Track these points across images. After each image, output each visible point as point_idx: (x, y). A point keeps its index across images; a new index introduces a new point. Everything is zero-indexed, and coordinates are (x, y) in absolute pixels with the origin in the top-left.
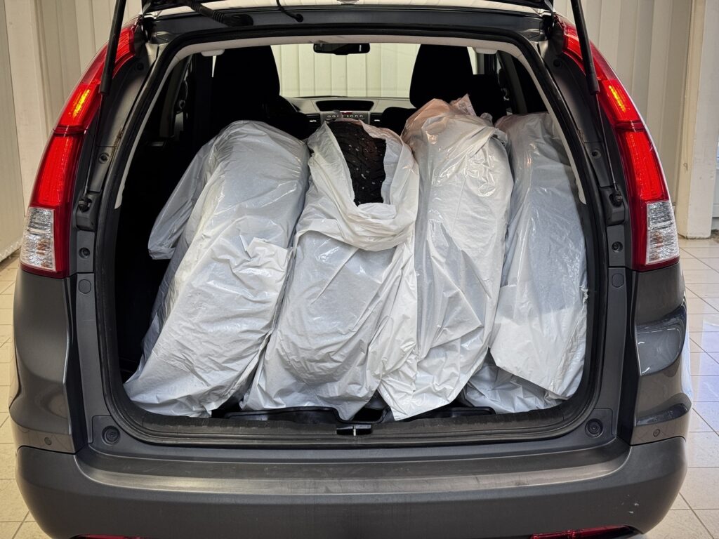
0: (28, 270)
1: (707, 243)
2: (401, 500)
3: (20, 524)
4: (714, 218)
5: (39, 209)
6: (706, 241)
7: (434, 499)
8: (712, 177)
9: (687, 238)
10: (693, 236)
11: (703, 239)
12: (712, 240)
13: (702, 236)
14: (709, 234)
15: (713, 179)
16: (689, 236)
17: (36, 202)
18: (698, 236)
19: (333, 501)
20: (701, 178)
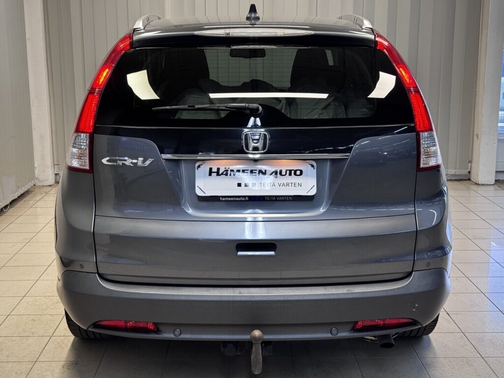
0: (71, 169)
1: (492, 188)
2: (282, 299)
3: (49, 337)
4: (496, 172)
5: (80, 134)
6: (492, 187)
7: (301, 298)
8: (495, 143)
9: (479, 185)
10: (483, 183)
11: (490, 185)
12: (496, 185)
13: (489, 183)
14: (493, 182)
15: (495, 145)
16: (480, 183)
17: (78, 130)
18: (486, 183)
19: (243, 299)
20: (487, 144)
